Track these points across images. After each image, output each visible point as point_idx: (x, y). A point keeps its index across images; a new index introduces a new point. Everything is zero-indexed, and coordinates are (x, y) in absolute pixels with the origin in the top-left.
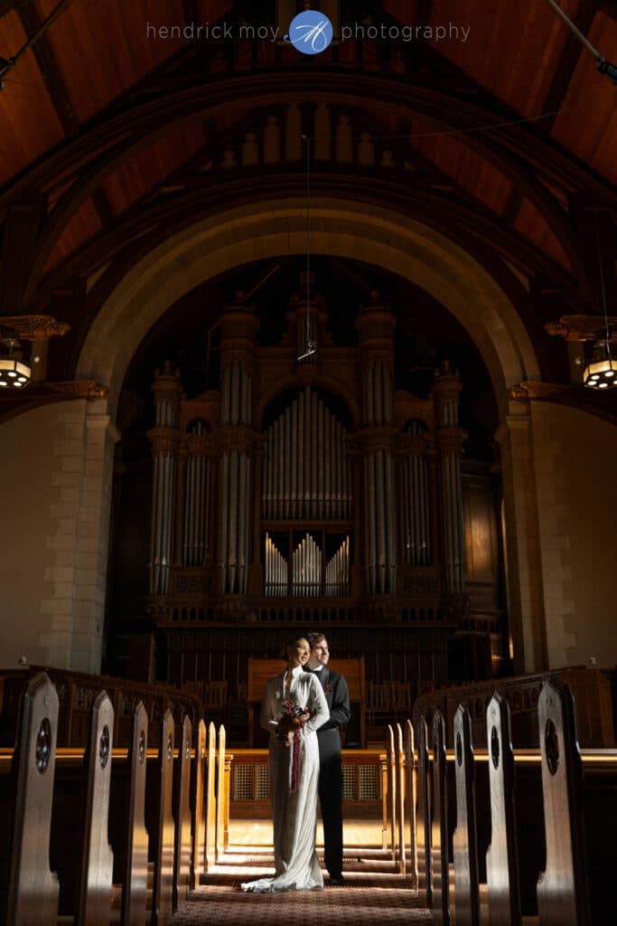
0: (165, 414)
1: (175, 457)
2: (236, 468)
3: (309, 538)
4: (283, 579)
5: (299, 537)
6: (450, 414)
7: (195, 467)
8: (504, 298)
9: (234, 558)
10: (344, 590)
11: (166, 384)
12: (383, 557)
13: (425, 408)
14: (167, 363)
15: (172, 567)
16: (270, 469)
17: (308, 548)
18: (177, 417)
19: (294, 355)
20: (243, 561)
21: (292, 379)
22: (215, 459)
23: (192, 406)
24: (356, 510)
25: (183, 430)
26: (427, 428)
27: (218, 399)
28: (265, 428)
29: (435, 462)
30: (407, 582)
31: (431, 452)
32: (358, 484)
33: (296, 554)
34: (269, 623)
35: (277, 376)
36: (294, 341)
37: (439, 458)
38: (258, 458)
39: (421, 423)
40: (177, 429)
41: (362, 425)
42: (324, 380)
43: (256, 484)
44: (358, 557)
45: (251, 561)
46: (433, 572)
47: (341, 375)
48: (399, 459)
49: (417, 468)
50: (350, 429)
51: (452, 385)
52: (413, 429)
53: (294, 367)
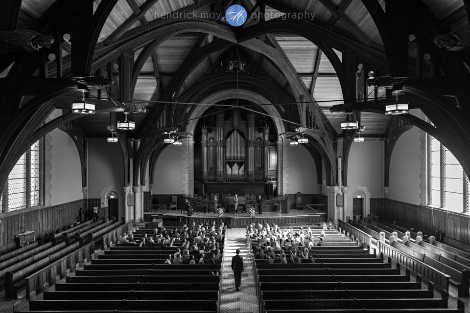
0: (204, 138)
1: (207, 147)
2: (220, 149)
3: (236, 164)
4: (230, 173)
5: (234, 163)
6: (267, 138)
7: (211, 148)
8: (279, 114)
9: (220, 169)
10: (243, 175)
11: (204, 131)
12: (251, 169)
13: (261, 135)
14: (204, 125)
15: (207, 171)
16: (227, 148)
17: (236, 166)
18: (207, 138)
19: (233, 123)
20: (222, 170)
21: (232, 129)
22: (216, 147)
23: (210, 135)
24: (246, 158)
25: (208, 141)
26: (261, 140)
27: (216, 134)
28: (226, 139)
29: (263, 148)
30: (256, 173)
31: (262, 145)
32: (246, 152)
33: (233, 168)
34: (228, 182)
35: (228, 128)
36: (232, 120)
37: (264, 147)
38: (225, 147)
39: (260, 138)
40: (207, 141)
41: (248, 141)
42: (239, 129)
43: (225, 153)
44: (246, 168)
45: (224, 169)
46: (261, 172)
47: (243, 128)
48: (255, 147)
49: (259, 149)
50: (245, 139)
51: (267, 131)
52: (259, 140)
53: (233, 126)
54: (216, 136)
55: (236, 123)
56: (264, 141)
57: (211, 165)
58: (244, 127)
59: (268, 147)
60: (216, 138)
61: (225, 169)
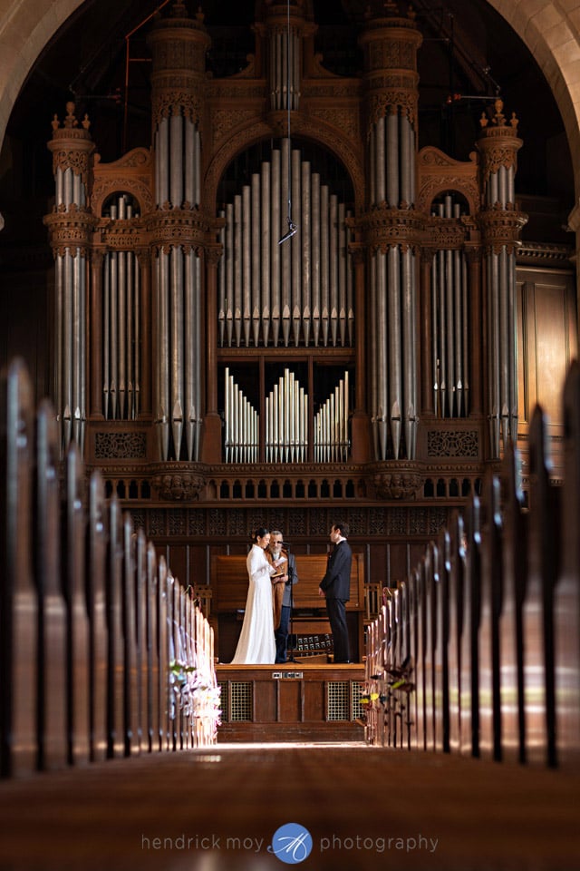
0: (68, 189)
1: (88, 254)
2: (180, 274)
3: (289, 376)
4: (251, 437)
5: (274, 374)
6: (504, 187)
7: (117, 268)
10: (341, 452)
11: (68, 142)
12: (398, 405)
13: (463, 174)
14: (70, 106)
15: (89, 422)
16: (229, 271)
17: (289, 393)
18: (88, 192)
19: (266, 91)
20: (192, 413)
21: (261, 130)
22: (146, 257)
23: (112, 176)
24: (361, 332)
25: (98, 211)
26: (465, 208)
27: (152, 167)
28: (221, 207)
29: (476, 262)
30: (433, 439)
31: (474, 244)
32: (361, 295)
33: (271, 402)
34: (232, 502)
35: (238, 127)
36: (265, 71)
37: (484, 253)
38: (212, 256)
39: (459, 198)
40: (88, 210)
41: (369, 207)
42: (312, 131)
43: (210, 295)
44: (361, 404)
45: (205, 410)
46: (471, 425)
47: (337, 126)
48: (425, 255)
49: (451, 269)
50: (350, 207)
51: (507, 141)
52: (447, 207)
53: (267, 111)
54: (149, 181)
55: (288, 90)
56: (485, 207)
57: (116, 384)
58: (345, 121)
59: (512, 248)
60: (152, 197)
61: (213, 404)
